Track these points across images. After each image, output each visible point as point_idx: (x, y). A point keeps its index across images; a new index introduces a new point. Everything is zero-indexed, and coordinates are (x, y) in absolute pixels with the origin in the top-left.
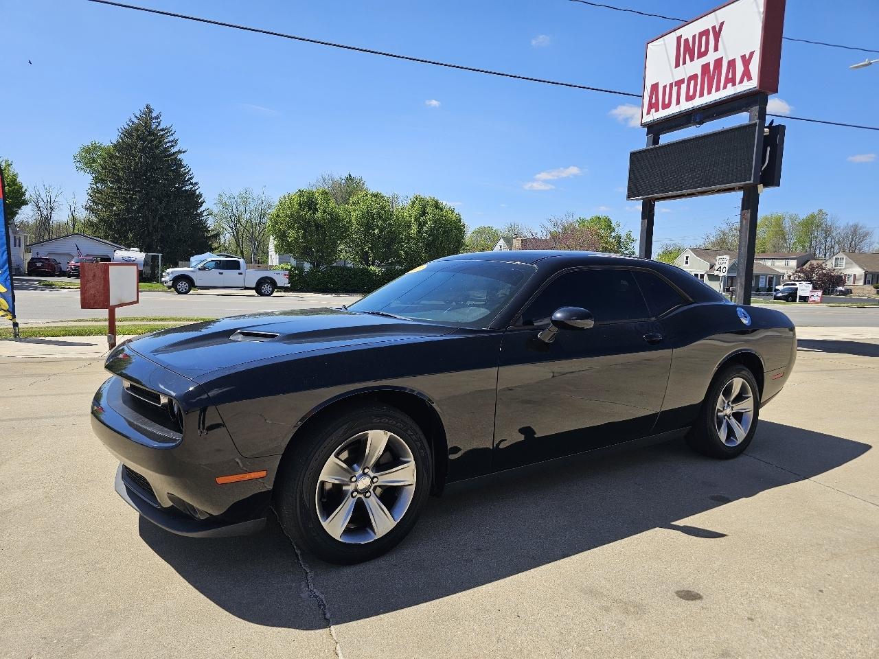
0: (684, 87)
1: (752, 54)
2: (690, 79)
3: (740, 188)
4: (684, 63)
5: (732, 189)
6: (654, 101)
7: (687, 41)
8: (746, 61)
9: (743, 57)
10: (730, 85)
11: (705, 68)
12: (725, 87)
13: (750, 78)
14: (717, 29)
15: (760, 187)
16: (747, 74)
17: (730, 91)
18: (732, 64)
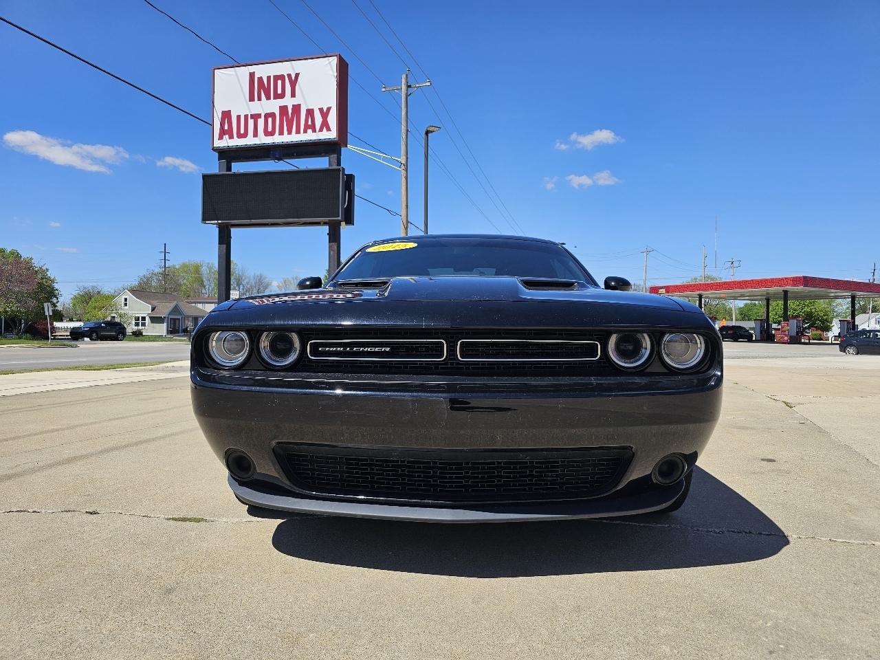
0: (261, 122)
1: (329, 109)
2: (267, 116)
3: (325, 223)
4: (260, 99)
5: (318, 224)
6: (226, 127)
7: (260, 79)
8: (325, 114)
9: (321, 110)
10: (310, 131)
11: (283, 109)
12: (305, 131)
13: (328, 129)
14: (293, 78)
15: (343, 224)
16: (325, 125)
17: (310, 136)
18: (310, 112)
